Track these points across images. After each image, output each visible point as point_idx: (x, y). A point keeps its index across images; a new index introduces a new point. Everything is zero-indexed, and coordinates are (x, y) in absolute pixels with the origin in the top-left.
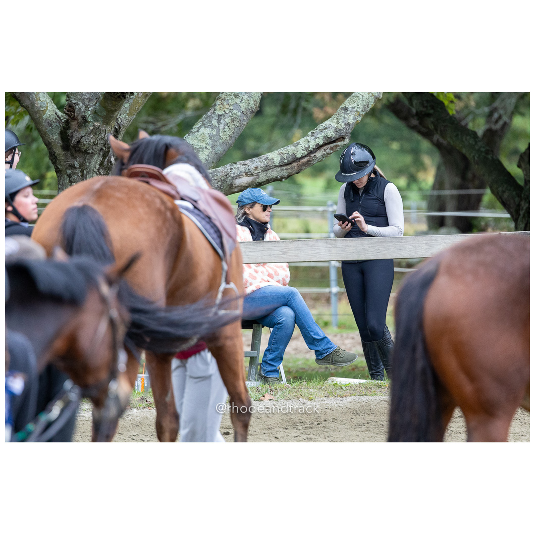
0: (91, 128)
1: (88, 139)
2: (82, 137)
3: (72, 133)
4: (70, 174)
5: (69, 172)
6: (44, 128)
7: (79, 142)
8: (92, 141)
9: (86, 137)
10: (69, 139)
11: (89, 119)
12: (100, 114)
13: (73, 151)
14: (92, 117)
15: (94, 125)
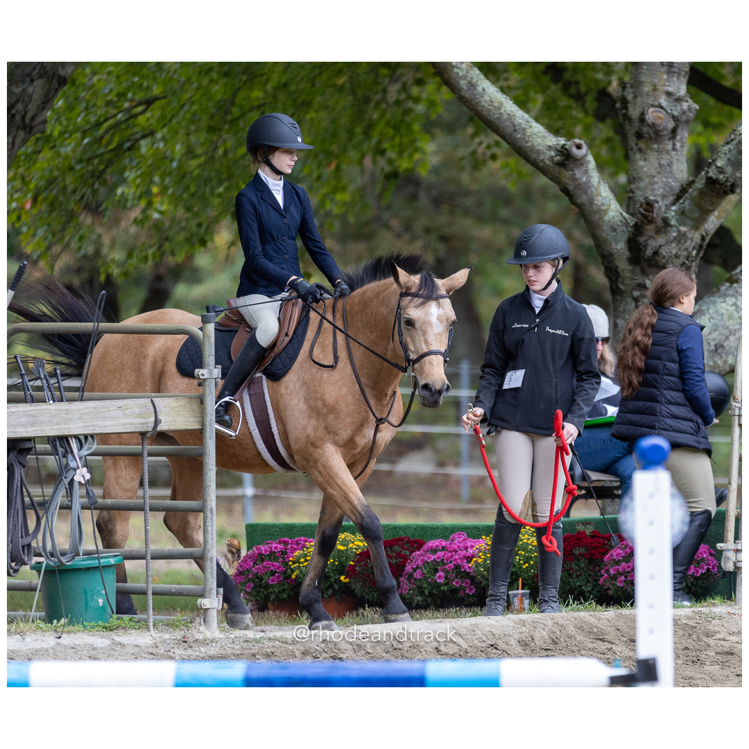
0: (675, 234)
1: (669, 249)
2: (660, 246)
3: (645, 241)
4: (638, 297)
5: (636, 294)
6: (604, 234)
7: (656, 253)
8: (674, 252)
9: (667, 247)
10: (641, 249)
11: (673, 222)
12: (689, 215)
13: (645, 266)
14: (677, 219)
15: (679, 231)
